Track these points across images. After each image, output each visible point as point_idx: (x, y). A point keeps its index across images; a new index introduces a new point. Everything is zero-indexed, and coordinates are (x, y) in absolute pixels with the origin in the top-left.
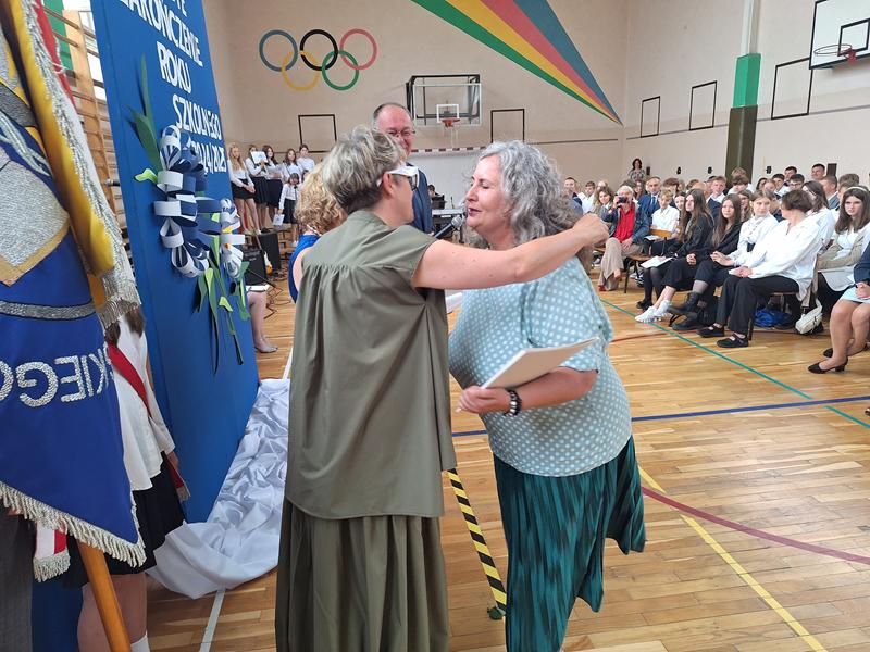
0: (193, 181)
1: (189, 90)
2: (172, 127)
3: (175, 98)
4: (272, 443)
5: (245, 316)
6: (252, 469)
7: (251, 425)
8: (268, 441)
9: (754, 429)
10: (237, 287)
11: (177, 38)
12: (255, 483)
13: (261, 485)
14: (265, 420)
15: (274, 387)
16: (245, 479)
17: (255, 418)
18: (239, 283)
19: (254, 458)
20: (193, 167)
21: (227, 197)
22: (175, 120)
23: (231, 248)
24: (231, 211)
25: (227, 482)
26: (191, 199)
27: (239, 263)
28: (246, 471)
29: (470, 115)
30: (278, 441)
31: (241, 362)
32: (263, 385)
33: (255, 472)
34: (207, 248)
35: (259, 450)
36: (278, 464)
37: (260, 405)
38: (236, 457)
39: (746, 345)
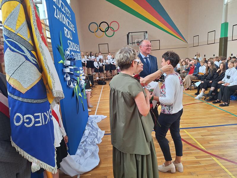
0: (73, 63)
1: (72, 39)
2: (68, 49)
3: (68, 41)
5: (85, 98)
8: (91, 132)
11: (69, 26)
13: (89, 144)
14: (90, 127)
15: (93, 117)
16: (85, 143)
17: (88, 126)
18: (84, 89)
19: (87, 137)
20: (73, 59)
21: (81, 67)
22: (68, 47)
23: (82, 80)
24: (82, 70)
25: (80, 144)
26: (72, 67)
27: (84, 84)
28: (85, 141)
30: (94, 132)
31: (84, 111)
32: (90, 117)
33: (88, 141)
34: (76, 80)
35: (89, 135)
36: (94, 139)
37: (89, 122)
38: (83, 137)
39: (228, 106)
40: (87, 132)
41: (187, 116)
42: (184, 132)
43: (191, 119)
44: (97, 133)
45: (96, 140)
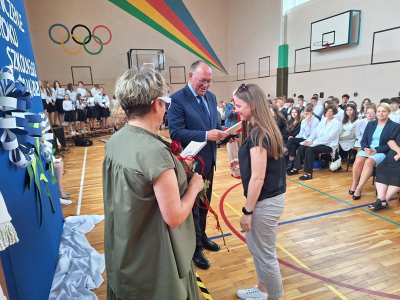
0: (24, 103)
1: (17, 45)
2: (7, 67)
3: (8, 49)
4: (78, 262)
5: (54, 182)
6: (68, 284)
7: (62, 250)
8: (75, 261)
10: (49, 166)
11: (8, 12)
12: (70, 294)
13: (74, 295)
14: (71, 245)
15: (74, 222)
16: (63, 291)
17: (63, 244)
18: (50, 162)
19: (67, 273)
20: (23, 93)
21: (41, 112)
22: (9, 63)
23: (46, 143)
24: (45, 119)
25: (52, 295)
26: (22, 115)
27: (50, 151)
28: (63, 285)
29: (160, 69)
30: (82, 261)
31: (54, 212)
32: (66, 222)
33: (70, 286)
34: (34, 146)
35: (70, 268)
36: (84, 278)
37: (65, 234)
38: (56, 275)
39: (312, 179)
40: (64, 263)
44: (89, 262)
45: (89, 280)
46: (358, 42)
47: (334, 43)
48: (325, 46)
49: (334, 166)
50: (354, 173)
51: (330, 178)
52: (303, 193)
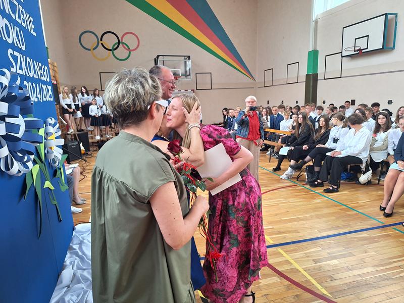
0: (18, 108)
2: (4, 70)
4: (81, 275)
5: (64, 188)
6: (67, 298)
7: (68, 260)
8: (79, 273)
9: (363, 245)
10: (58, 173)
14: (77, 254)
15: (84, 230)
17: (71, 253)
18: (60, 169)
19: (68, 287)
20: (21, 98)
22: (9, 66)
23: (55, 149)
24: (54, 126)
27: (60, 157)
29: (186, 75)
30: (85, 273)
31: (61, 221)
32: (76, 230)
35: (72, 281)
36: (85, 293)
37: (74, 243)
38: (57, 288)
39: (337, 191)
40: (67, 275)
41: (276, 214)
42: (280, 253)
43: (285, 221)
46: (394, 46)
47: (367, 48)
48: (357, 51)
49: (363, 178)
50: (385, 187)
51: (359, 192)
52: (328, 207)
